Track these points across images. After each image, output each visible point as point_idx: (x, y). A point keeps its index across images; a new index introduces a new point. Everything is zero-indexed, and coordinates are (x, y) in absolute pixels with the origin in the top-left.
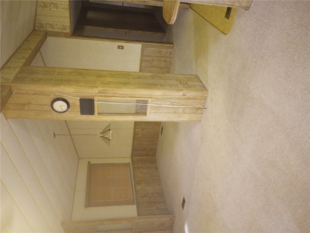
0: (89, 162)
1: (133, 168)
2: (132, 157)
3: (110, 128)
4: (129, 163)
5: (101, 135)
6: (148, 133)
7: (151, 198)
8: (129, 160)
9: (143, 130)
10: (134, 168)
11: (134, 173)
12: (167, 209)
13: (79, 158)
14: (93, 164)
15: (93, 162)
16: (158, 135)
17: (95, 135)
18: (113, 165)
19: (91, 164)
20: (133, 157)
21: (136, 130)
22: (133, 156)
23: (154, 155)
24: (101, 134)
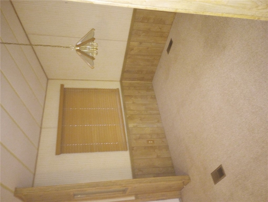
0: (62, 86)
1: (122, 96)
2: (121, 81)
3: (94, 37)
4: (118, 89)
5: (78, 48)
6: (148, 49)
7: (149, 141)
8: (117, 85)
9: (141, 43)
10: (124, 96)
11: (124, 104)
12: (171, 157)
13: (48, 79)
14: (68, 89)
15: (68, 85)
16: (161, 52)
17: (67, 47)
18: (96, 91)
19: (65, 89)
20: (123, 81)
21: (131, 42)
22: (122, 79)
23: (151, 79)
24: (77, 46)
